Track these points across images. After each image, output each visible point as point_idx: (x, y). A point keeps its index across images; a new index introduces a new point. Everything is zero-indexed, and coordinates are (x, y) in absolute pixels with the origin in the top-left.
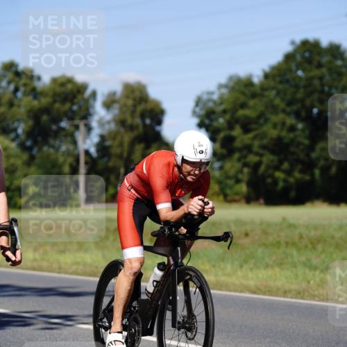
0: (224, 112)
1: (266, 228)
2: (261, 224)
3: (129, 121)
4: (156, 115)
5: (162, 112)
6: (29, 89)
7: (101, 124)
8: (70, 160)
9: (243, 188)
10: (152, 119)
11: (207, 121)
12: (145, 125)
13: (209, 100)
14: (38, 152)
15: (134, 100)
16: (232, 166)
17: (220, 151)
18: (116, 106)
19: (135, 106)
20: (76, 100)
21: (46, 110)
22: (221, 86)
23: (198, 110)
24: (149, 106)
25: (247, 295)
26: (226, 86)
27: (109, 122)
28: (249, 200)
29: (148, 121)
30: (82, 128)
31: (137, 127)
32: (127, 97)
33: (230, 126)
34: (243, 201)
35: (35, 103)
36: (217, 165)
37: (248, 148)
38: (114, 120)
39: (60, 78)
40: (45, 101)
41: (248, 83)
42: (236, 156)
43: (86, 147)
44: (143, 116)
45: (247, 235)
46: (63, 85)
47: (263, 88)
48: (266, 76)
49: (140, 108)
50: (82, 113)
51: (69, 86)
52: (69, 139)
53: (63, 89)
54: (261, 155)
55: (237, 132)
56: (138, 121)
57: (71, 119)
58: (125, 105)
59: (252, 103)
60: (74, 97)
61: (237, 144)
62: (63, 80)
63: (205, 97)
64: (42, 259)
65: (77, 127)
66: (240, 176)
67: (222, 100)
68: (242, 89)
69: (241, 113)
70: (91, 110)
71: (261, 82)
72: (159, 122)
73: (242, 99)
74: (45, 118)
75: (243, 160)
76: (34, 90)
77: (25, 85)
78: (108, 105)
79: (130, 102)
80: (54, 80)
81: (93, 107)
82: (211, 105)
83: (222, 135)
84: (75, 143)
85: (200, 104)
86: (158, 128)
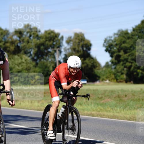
0: (116, 45)
1: (134, 93)
2: (132, 91)
3: (77, 49)
4: (88, 46)
5: (91, 45)
6: (35, 35)
7: (65, 50)
8: (53, 65)
9: (124, 76)
10: (86, 48)
11: (109, 48)
12: (83, 50)
13: (110, 40)
14: (39, 61)
15: (79, 40)
16: (120, 67)
17: (114, 61)
18: (72, 42)
19: (79, 42)
20: (55, 40)
21: (43, 44)
22: (115, 34)
23: (105, 44)
24: (85, 43)
25: (126, 121)
26: (117, 34)
27: (68, 49)
28: (127, 81)
29: (85, 49)
30: (57, 51)
31: (80, 51)
32: (76, 39)
33: (119, 51)
34: (124, 82)
35: (38, 41)
36: (113, 67)
37: (126, 60)
38: (70, 48)
39: (48, 31)
40: (42, 40)
41: (126, 33)
42: (121, 63)
43: (59, 59)
44: (82, 47)
45: (126, 96)
46: (49, 34)
47: (133, 35)
48: (134, 30)
49: (81, 43)
50: (58, 46)
51: (52, 34)
52: (52, 56)
53: (49, 36)
54: (132, 63)
55: (122, 53)
56: (81, 48)
57: (53, 48)
58: (75, 42)
59: (128, 41)
60: (54, 39)
61: (122, 58)
62: (50, 32)
63: (108, 39)
64: (41, 106)
65: (55, 51)
66: (123, 72)
67: (115, 40)
68: (124, 35)
69: (123, 45)
70: (61, 44)
71: (131, 32)
72: (89, 49)
73: (124, 39)
74: (42, 47)
75: (124, 65)
76: (37, 36)
77: (34, 34)
78: (68, 42)
79: (77, 41)
80: (46, 32)
81: (62, 43)
82: (111, 42)
83: (115, 54)
84: (55, 58)
85: (106, 42)
86: (89, 52)
